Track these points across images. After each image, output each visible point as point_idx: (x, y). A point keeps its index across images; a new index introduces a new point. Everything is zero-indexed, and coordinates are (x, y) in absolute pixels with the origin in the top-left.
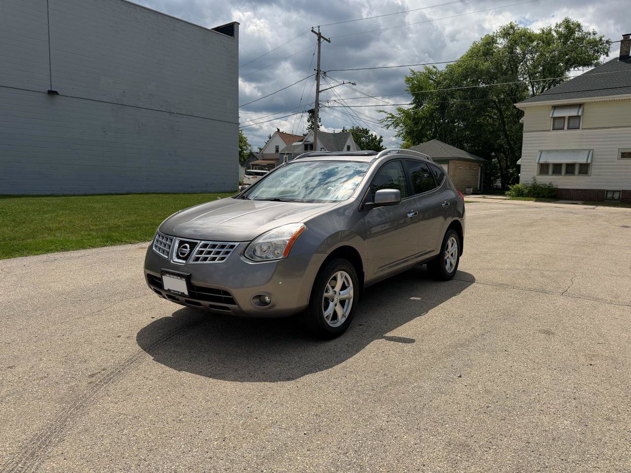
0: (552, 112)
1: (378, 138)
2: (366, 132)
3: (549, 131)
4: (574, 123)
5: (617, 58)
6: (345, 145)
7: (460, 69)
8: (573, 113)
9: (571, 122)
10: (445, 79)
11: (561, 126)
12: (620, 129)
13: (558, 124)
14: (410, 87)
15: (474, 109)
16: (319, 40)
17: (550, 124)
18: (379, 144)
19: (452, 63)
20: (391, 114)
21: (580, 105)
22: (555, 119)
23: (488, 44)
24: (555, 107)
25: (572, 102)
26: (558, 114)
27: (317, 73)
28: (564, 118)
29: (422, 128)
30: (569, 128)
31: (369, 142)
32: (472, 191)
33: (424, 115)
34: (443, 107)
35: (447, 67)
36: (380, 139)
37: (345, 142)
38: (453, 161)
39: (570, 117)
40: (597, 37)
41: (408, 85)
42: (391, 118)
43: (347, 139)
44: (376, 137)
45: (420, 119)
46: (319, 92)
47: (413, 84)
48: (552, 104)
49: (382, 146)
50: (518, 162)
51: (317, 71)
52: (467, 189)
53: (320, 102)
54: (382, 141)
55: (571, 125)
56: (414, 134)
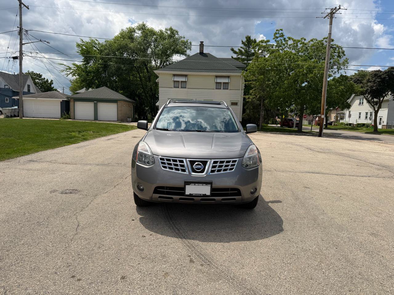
0: (173, 78)
1: (49, 81)
2: (40, 76)
3: (172, 88)
4: (183, 85)
5: (198, 53)
6: (25, 84)
7: (116, 45)
8: (183, 79)
9: (182, 84)
10: (105, 49)
11: (178, 86)
12: (204, 90)
13: (176, 84)
14: (80, 51)
15: (126, 70)
16: (20, 5)
17: (172, 84)
18: (51, 86)
19: (109, 40)
20: (68, 67)
21: (186, 76)
22: (174, 81)
23: (131, 32)
24: (174, 75)
25: (183, 74)
26: (176, 79)
27: (20, 30)
28: (179, 81)
29: (93, 78)
30: (181, 88)
31: (42, 83)
32: (131, 120)
33: (93, 70)
34: (105, 67)
35: (106, 42)
36: (51, 82)
37: (26, 82)
38: (120, 101)
39: (182, 82)
40: (185, 40)
41: (78, 49)
42: (69, 69)
43: (27, 80)
44: (47, 80)
45: (90, 72)
46: (23, 44)
47: (83, 49)
48: (173, 73)
49: (53, 87)
50: (157, 104)
51: (20, 28)
52: (128, 119)
53: (23, 52)
54: (53, 83)
55: (182, 86)
56: (88, 82)
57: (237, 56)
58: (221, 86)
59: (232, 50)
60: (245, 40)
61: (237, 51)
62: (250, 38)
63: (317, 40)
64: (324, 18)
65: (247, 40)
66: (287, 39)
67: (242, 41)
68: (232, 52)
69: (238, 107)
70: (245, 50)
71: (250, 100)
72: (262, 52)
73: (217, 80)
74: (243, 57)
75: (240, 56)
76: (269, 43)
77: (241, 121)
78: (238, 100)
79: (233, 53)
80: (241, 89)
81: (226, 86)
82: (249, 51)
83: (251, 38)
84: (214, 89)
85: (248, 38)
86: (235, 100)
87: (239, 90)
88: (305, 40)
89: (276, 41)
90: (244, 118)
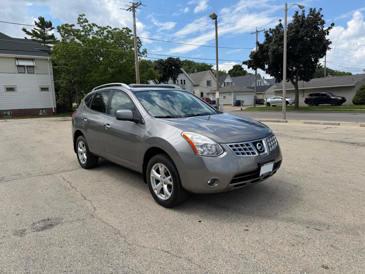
12: (3, 74)
57: (32, 38)
58: (25, 70)
59: (24, 30)
60: (38, 21)
61: (32, 32)
62: (43, 19)
63: (119, 30)
64: (127, 10)
65: (41, 21)
66: (92, 25)
67: (35, 22)
68: (24, 33)
69: (50, 92)
70: (40, 32)
71: (64, 85)
72: (68, 36)
73: (18, 63)
74: (39, 39)
75: (35, 38)
76: (73, 28)
77: (56, 107)
78: (49, 85)
79: (26, 33)
80: (49, 74)
81: (30, 69)
82: (45, 34)
83: (46, 20)
84: (16, 73)
85: (42, 19)
86: (44, 85)
87: (48, 74)
88: (111, 28)
89: (80, 26)
90: (59, 103)
